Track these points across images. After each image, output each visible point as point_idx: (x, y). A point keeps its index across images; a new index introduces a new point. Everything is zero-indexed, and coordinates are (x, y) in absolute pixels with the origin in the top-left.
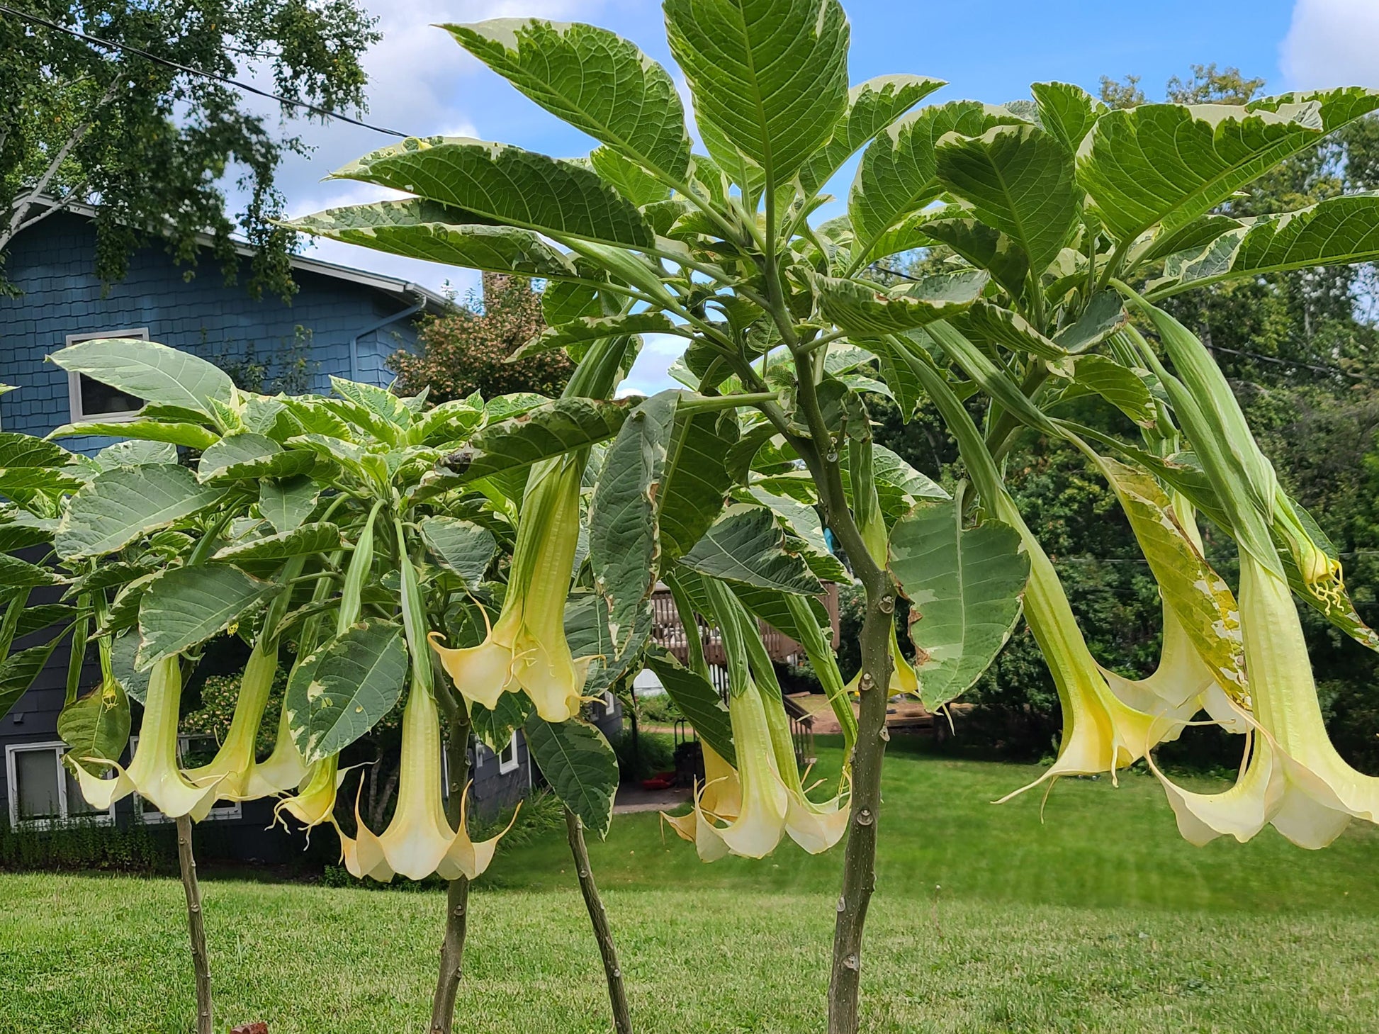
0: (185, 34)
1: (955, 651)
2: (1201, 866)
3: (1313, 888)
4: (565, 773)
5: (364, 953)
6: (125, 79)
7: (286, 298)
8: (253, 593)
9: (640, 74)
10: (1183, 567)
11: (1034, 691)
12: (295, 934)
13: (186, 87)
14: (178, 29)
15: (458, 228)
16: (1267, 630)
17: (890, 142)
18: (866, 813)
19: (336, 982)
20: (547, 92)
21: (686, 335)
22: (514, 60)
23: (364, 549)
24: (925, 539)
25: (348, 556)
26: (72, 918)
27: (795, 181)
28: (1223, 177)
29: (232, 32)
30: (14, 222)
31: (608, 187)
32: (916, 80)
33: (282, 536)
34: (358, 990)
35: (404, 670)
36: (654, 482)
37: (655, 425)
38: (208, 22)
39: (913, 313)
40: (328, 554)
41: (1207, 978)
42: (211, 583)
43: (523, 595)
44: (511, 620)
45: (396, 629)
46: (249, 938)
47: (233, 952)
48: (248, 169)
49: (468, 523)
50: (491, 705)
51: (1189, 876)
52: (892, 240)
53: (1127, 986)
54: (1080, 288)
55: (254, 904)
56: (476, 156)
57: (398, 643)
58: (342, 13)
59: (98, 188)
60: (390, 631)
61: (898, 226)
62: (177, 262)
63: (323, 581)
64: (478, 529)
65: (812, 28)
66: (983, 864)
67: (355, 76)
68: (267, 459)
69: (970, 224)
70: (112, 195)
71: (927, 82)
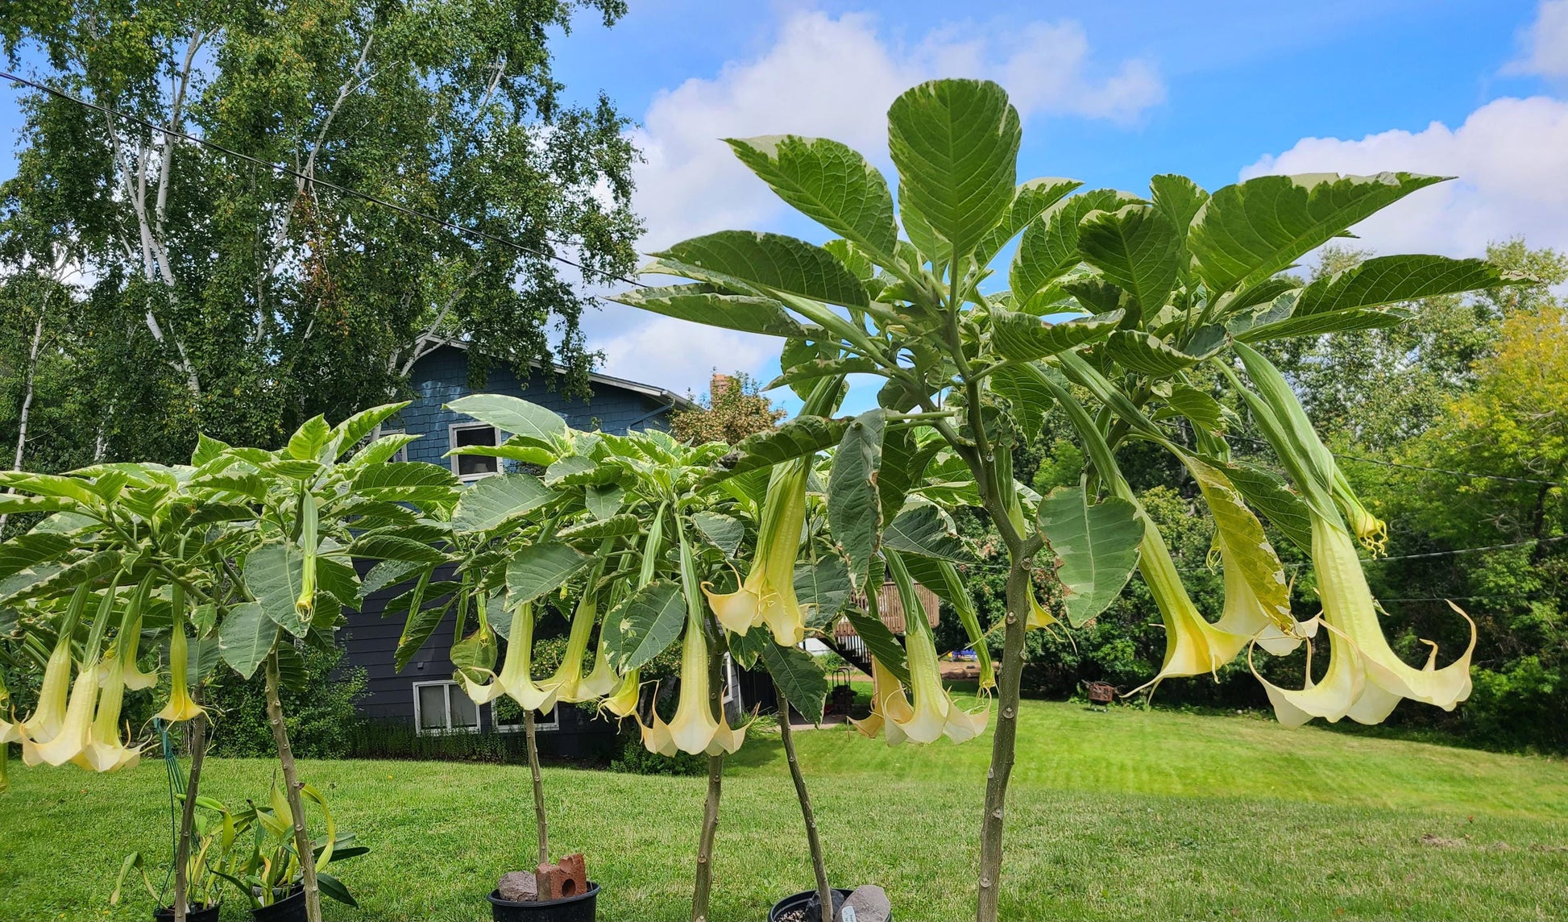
0: (522, 231)
1: (1089, 588)
2: (1176, 768)
3: (1250, 784)
4: (791, 684)
5: (640, 813)
6: (485, 260)
7: (587, 400)
8: (581, 562)
9: (864, 177)
10: (1250, 533)
11: (1065, 654)
12: (596, 800)
13: (523, 265)
14: (519, 228)
15: (728, 298)
16: (1337, 570)
17: (1044, 224)
18: (1009, 710)
19: (623, 831)
20: (797, 191)
21: (886, 376)
22: (774, 165)
23: (655, 533)
24: (1062, 512)
25: (643, 539)
26: (456, 788)
27: (971, 256)
28: (1312, 231)
29: (552, 230)
30: (416, 352)
31: (838, 262)
32: (1064, 181)
33: (602, 522)
34: (637, 836)
35: (684, 614)
36: (875, 471)
37: (870, 432)
38: (537, 223)
39: (1071, 335)
40: (629, 537)
41: (1196, 839)
42: (553, 555)
43: (766, 557)
44: (758, 574)
45: (676, 587)
46: (567, 803)
47: (557, 811)
48: (562, 318)
49: (725, 516)
50: (743, 633)
51: (1168, 775)
52: (1040, 300)
53: (1142, 843)
54: (1176, 334)
55: (569, 782)
56: (747, 237)
57: (679, 596)
58: (622, 216)
59: (468, 330)
60: (673, 588)
61: (1044, 289)
62: (518, 377)
63: (625, 557)
64: (732, 520)
65: (997, 129)
66: (1033, 765)
67: (631, 257)
68: (591, 471)
69: (1101, 283)
70: (477, 336)
71: (1070, 183)
